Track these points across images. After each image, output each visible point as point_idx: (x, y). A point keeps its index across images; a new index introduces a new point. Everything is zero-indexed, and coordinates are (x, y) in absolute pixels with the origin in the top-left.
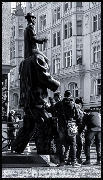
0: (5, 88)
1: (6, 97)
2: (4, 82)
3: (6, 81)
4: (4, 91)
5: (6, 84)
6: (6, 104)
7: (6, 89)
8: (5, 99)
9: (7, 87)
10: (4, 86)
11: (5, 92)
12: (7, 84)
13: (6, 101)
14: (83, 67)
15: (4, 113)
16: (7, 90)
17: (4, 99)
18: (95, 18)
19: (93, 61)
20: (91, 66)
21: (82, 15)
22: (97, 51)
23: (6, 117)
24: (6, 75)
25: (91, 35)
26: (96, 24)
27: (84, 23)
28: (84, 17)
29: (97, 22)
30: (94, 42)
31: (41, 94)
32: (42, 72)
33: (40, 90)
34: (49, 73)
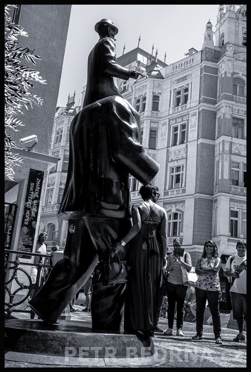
0: (36, 195)
1: (36, 210)
2: (35, 185)
3: (38, 182)
4: (33, 200)
5: (38, 188)
6: (33, 223)
7: (38, 196)
8: (33, 215)
9: (39, 194)
10: (34, 191)
11: (35, 201)
15: (28, 240)
16: (38, 199)
17: (31, 214)
18: (176, 129)
19: (169, 186)
20: (166, 194)
21: (158, 123)
22: (175, 174)
23: (31, 247)
24: (41, 172)
25: (168, 151)
26: (176, 135)
27: (159, 133)
28: (160, 126)
29: (177, 134)
30: (172, 161)
31: (115, 184)
32: (124, 135)
33: (113, 176)
34: (138, 141)
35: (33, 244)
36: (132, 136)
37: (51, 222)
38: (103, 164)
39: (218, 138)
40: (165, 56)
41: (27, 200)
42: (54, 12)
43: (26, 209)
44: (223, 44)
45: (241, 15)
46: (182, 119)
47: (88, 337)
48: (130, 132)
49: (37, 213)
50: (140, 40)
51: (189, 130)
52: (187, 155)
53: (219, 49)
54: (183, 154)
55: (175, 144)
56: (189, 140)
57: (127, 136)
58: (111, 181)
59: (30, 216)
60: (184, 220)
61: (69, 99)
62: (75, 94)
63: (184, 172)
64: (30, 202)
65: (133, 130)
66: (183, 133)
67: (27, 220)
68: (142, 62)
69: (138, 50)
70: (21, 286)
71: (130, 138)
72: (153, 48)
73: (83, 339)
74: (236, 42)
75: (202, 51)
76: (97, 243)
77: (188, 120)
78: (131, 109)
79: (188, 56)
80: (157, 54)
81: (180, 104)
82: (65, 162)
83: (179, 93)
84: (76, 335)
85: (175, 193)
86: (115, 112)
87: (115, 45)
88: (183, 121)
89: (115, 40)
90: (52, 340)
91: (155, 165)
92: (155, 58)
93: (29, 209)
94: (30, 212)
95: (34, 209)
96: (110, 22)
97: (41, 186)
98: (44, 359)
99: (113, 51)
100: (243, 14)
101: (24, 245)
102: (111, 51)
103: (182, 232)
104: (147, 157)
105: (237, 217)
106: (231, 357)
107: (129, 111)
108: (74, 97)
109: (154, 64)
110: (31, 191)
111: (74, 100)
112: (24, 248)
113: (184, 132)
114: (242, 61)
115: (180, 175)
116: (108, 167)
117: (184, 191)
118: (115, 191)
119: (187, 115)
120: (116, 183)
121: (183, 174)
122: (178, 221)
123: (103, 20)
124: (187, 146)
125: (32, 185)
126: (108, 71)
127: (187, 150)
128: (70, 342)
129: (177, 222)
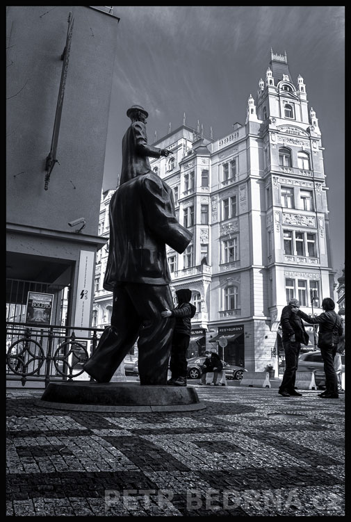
18: (227, 203)
22: (229, 247)
25: (220, 225)
26: (227, 209)
31: (152, 254)
32: (157, 208)
33: (150, 247)
34: (171, 213)
36: (165, 209)
39: (269, 209)
44: (266, 118)
45: (280, 89)
48: (163, 205)
51: (240, 203)
52: (239, 230)
53: (262, 123)
55: (227, 219)
56: (240, 213)
57: (160, 210)
60: (241, 293)
63: (238, 245)
65: (166, 204)
74: (278, 115)
75: (246, 125)
77: (238, 193)
81: (229, 178)
85: (230, 266)
86: (148, 188)
89: (146, 123)
100: (282, 89)
103: (239, 304)
107: (161, 186)
109: (200, 140)
113: (235, 205)
114: (285, 132)
115: (233, 248)
116: (145, 239)
117: (239, 264)
118: (152, 260)
120: (154, 253)
121: (236, 247)
122: (235, 294)
127: (239, 224)
129: (234, 296)
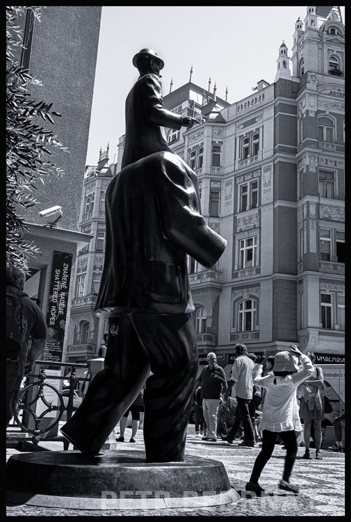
0: (64, 285)
1: (64, 306)
2: (62, 272)
3: (66, 269)
4: (59, 292)
5: (65, 276)
6: (62, 322)
7: (66, 287)
8: (61, 312)
9: (68, 284)
10: (60, 280)
11: (63, 294)
12: (67, 276)
13: (63, 317)
14: (219, 275)
16: (66, 290)
17: (58, 310)
18: (245, 189)
19: (238, 265)
20: (235, 275)
21: (220, 181)
22: (245, 248)
23: (60, 355)
24: (68, 254)
25: (235, 218)
26: (245, 198)
27: (223, 195)
28: (223, 186)
29: (246, 196)
30: (241, 231)
31: (168, 269)
32: (178, 203)
33: (165, 258)
34: (197, 210)
35: (62, 350)
36: (188, 205)
37: (84, 319)
38: (152, 243)
39: (301, 198)
40: (227, 92)
41: (51, 293)
42: (76, 40)
43: (51, 304)
44: (303, 73)
45: (325, 33)
46: (253, 176)
47: (142, 472)
48: (186, 199)
49: (65, 310)
50: (191, 72)
51: (263, 189)
52: (260, 224)
53: (298, 81)
54: (255, 222)
55: (244, 210)
56: (262, 203)
57: (182, 205)
58: (163, 265)
59: (56, 314)
60: (260, 309)
61: (101, 155)
62: (108, 148)
63: (257, 246)
64: (55, 295)
65: (190, 197)
66: (255, 194)
67: (53, 318)
68: (196, 101)
69: (190, 86)
70: (50, 407)
71: (186, 207)
72: (210, 82)
73: (135, 474)
74: (320, 69)
75: (275, 84)
76: (147, 348)
77: (260, 177)
78: (186, 168)
79: (257, 91)
80: (215, 89)
81: (249, 156)
82: (99, 238)
83: (247, 141)
84: (125, 470)
85: (247, 274)
86: (165, 173)
87: (160, 83)
88: (253, 178)
89: (161, 77)
90: (94, 478)
91: (220, 241)
92: (213, 96)
93: (55, 304)
94: (57, 308)
95: (62, 304)
96: (152, 52)
97: (69, 273)
98: (85, 502)
99: (159, 92)
100: (328, 32)
101: (50, 352)
102: (155, 92)
103: (258, 324)
104: (209, 230)
105: (330, 302)
106: (329, 488)
107: (184, 171)
108: (107, 152)
109: (212, 103)
110: (57, 281)
111: (107, 156)
112: (50, 356)
114: (328, 95)
115: (252, 250)
116: (158, 247)
117: (258, 271)
118: (168, 277)
119: (258, 169)
120: (170, 266)
121: (256, 248)
122: (253, 310)
123: (143, 50)
124: (260, 211)
125: (58, 272)
126: (152, 119)
127: (260, 217)
128: (118, 478)
129: (251, 313)
